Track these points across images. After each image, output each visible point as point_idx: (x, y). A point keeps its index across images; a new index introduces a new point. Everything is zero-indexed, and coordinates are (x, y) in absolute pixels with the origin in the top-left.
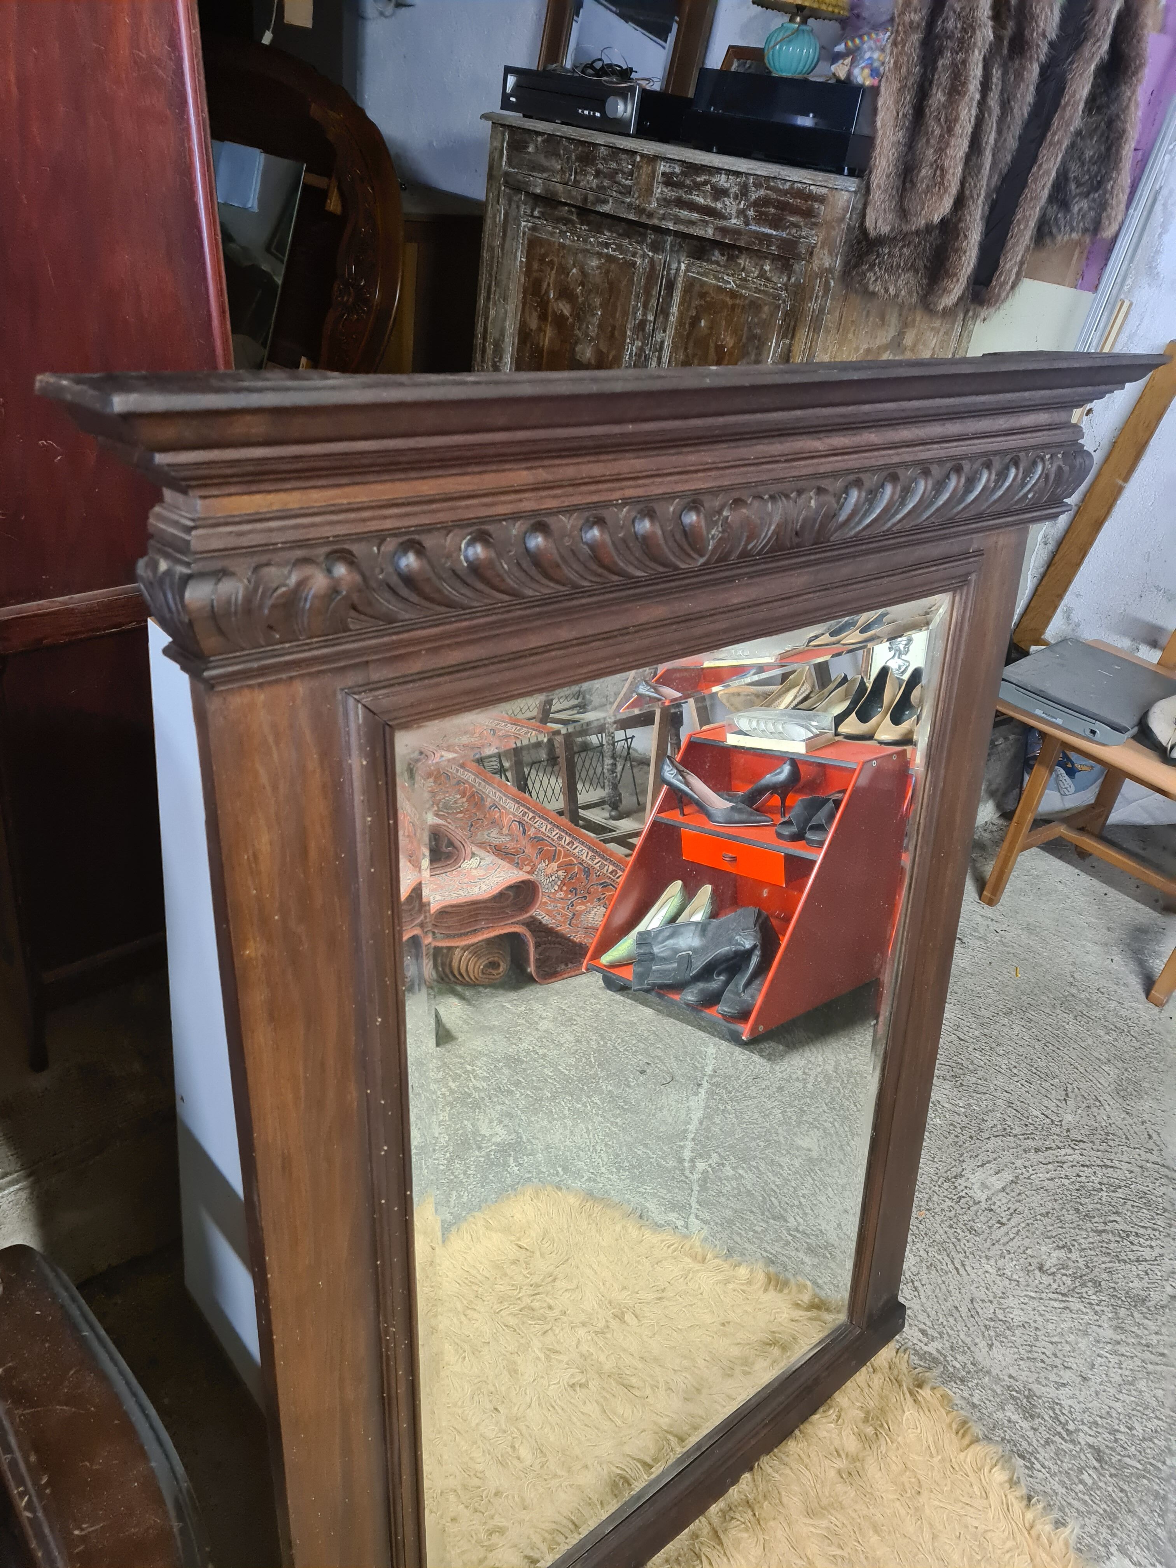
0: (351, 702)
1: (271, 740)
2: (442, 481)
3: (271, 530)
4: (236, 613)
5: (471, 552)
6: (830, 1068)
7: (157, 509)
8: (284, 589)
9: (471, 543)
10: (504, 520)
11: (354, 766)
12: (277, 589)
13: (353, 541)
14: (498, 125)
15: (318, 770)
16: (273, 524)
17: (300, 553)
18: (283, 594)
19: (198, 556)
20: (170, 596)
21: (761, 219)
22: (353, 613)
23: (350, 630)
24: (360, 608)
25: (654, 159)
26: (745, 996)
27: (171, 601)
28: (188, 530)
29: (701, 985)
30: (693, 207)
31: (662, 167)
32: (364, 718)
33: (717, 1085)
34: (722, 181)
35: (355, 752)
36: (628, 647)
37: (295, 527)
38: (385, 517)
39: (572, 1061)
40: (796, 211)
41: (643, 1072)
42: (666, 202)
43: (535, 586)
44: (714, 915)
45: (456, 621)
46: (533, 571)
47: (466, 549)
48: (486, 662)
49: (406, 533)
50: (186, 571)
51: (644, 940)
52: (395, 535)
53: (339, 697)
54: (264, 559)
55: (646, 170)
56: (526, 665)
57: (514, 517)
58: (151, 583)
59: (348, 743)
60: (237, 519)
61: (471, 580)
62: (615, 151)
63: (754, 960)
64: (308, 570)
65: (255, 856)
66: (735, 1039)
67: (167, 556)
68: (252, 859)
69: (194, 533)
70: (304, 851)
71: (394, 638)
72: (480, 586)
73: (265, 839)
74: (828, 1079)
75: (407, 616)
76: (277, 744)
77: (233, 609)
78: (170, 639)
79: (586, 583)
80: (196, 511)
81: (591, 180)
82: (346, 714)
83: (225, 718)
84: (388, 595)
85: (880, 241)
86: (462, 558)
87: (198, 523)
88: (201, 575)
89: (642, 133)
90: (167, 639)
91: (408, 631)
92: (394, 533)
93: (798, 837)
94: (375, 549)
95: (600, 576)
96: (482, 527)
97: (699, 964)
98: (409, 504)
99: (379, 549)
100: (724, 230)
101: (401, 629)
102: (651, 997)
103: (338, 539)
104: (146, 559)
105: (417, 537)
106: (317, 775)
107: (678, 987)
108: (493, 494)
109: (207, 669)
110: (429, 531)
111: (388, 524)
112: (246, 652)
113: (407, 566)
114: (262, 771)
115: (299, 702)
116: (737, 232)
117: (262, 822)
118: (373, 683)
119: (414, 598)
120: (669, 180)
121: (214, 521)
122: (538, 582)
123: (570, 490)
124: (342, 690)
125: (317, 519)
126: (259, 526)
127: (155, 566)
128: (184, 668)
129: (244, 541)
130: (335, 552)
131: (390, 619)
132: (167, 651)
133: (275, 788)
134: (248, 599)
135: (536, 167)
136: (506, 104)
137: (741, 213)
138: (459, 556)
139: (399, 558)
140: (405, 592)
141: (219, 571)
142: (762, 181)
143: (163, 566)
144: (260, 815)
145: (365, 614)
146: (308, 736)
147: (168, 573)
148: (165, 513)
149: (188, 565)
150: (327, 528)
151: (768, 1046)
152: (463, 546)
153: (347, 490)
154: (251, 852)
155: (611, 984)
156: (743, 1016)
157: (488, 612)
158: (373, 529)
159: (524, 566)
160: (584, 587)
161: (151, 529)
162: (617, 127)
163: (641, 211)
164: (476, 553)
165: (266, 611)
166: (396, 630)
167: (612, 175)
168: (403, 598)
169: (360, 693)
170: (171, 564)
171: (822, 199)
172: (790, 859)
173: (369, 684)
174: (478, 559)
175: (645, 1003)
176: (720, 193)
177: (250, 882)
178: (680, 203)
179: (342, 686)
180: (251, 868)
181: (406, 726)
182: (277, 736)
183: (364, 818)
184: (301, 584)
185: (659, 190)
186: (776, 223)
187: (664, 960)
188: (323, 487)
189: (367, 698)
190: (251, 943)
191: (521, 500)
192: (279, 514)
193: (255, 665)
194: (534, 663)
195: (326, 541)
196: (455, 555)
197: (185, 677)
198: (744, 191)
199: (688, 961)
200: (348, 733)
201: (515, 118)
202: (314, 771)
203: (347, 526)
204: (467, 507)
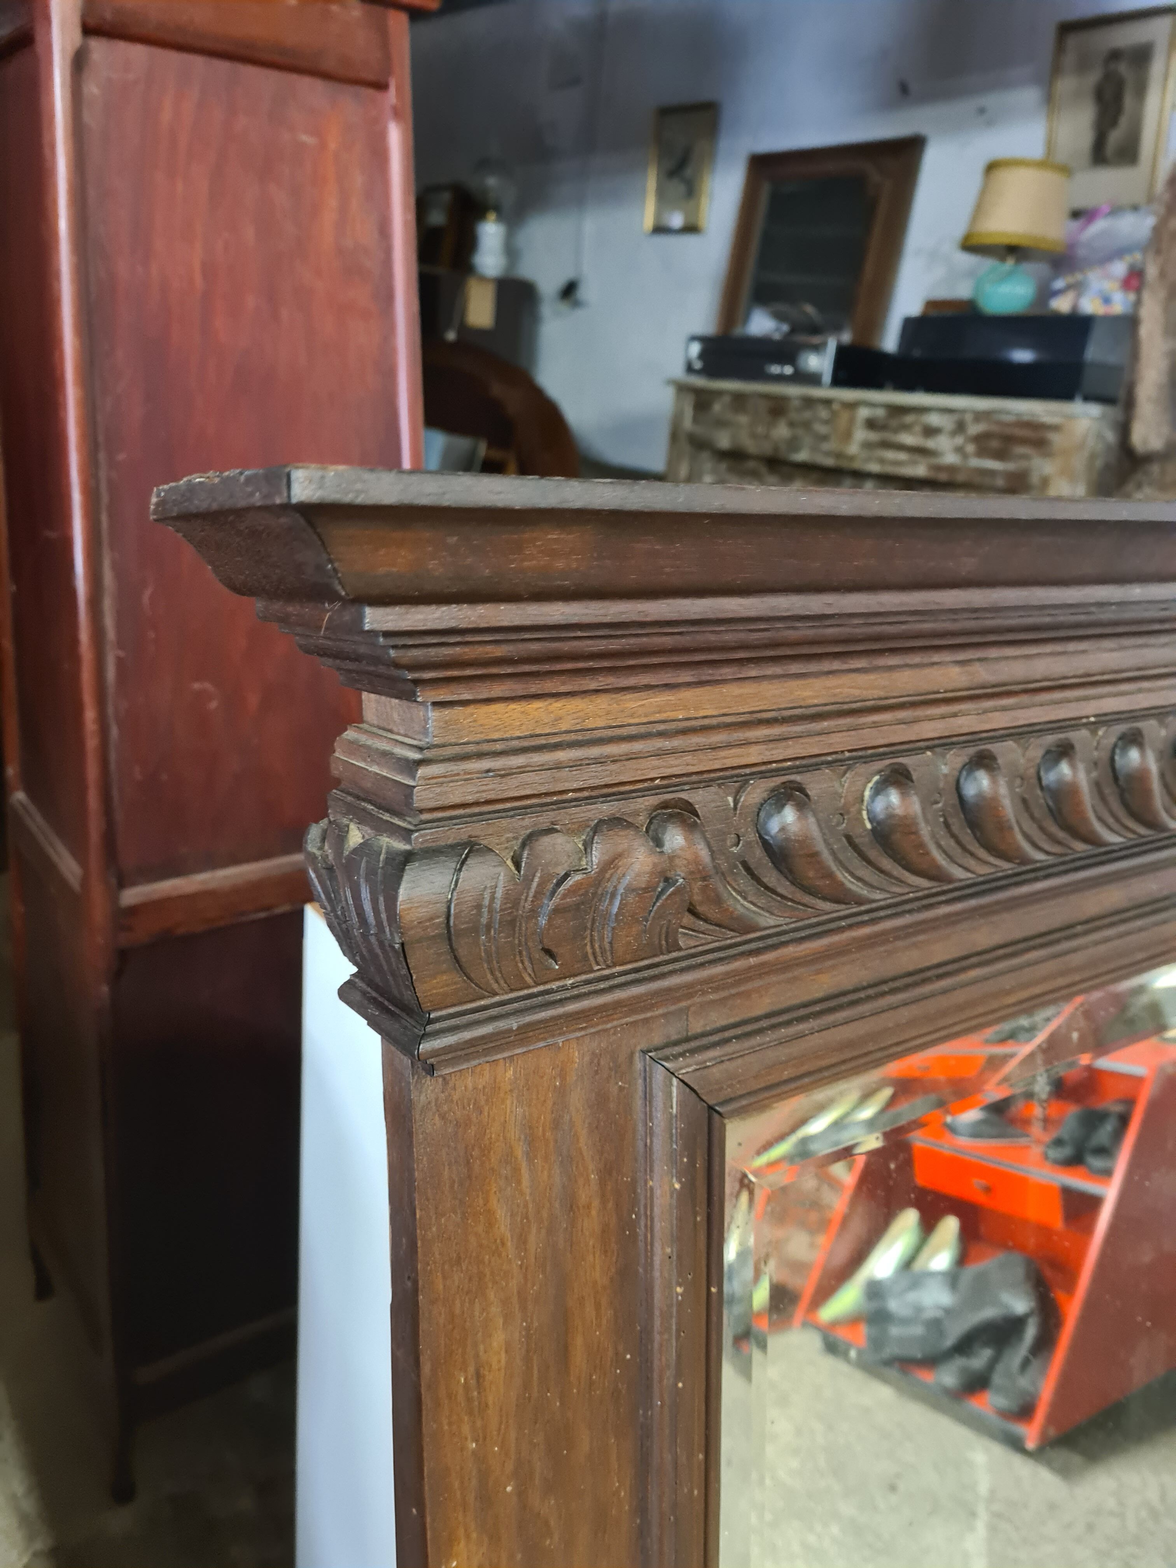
0: (659, 1073)
1: (520, 1151)
2: (831, 681)
3: (558, 766)
4: (489, 927)
5: (879, 806)
6: (1153, 1495)
7: (350, 734)
8: (578, 877)
9: (878, 790)
10: (928, 748)
11: (658, 1192)
12: (567, 876)
13: (695, 786)
14: (682, 389)
15: (596, 1203)
16: (562, 755)
17: (605, 809)
18: (578, 885)
19: (425, 816)
20: (365, 894)
21: (982, 452)
22: (688, 919)
23: (680, 949)
24: (700, 909)
25: (852, 406)
26: (1024, 1382)
27: (367, 907)
28: (411, 766)
29: (959, 1362)
30: (901, 447)
31: (864, 413)
32: (680, 1104)
33: (998, 1515)
34: (934, 419)
35: (661, 1167)
36: (1076, 959)
37: (599, 761)
38: (748, 743)
39: (794, 1464)
40: (1024, 441)
41: (893, 1488)
42: (868, 445)
43: (972, 863)
44: (962, 1259)
45: (850, 927)
46: (967, 836)
47: (873, 798)
48: (871, 992)
49: (777, 772)
50: (401, 846)
51: (875, 1290)
52: (763, 775)
53: (638, 1065)
54: (544, 820)
55: (845, 416)
56: (932, 995)
57: (943, 744)
58: (330, 869)
59: (649, 1150)
60: (499, 747)
61: (874, 853)
62: (809, 402)
63: (1031, 1332)
64: (623, 840)
65: (479, 1376)
66: (1016, 1444)
67: (363, 818)
68: (473, 1382)
69: (421, 772)
70: (564, 1353)
71: (752, 961)
72: (887, 863)
73: (499, 1338)
74: (1154, 1515)
75: (771, 921)
76: (530, 1160)
77: (484, 920)
78: (355, 970)
79: (1040, 856)
80: (425, 731)
81: (782, 431)
82: (648, 1097)
83: (443, 1117)
84: (744, 881)
85: (1148, 458)
86: (864, 813)
87: (428, 754)
88: (431, 853)
89: (838, 381)
90: (347, 969)
91: (774, 947)
92: (762, 771)
93: (1075, 1161)
94: (730, 799)
95: (1059, 842)
96: (900, 760)
97: (954, 1332)
98: (784, 721)
99: (736, 802)
100: (939, 468)
101: (760, 944)
102: (893, 1373)
103: (671, 782)
104: (324, 823)
105: (797, 778)
106: (594, 1213)
107: (931, 1361)
108: (913, 705)
109: (425, 1036)
110: (816, 767)
111: (753, 755)
112: (497, 999)
113: (783, 829)
114: (501, 1214)
115: (572, 1078)
116: (951, 469)
117: (495, 1310)
118: (696, 1037)
119: (784, 887)
120: (871, 424)
121: (457, 750)
122: (972, 855)
123: (1025, 699)
124: (644, 1052)
125: (637, 746)
126: (537, 758)
127: (341, 837)
128: (373, 1024)
129: (512, 787)
130: (665, 805)
131: (744, 926)
132: (346, 993)
133: (522, 1240)
134: (513, 901)
135: (721, 424)
136: (690, 369)
137: (959, 450)
138: (860, 812)
139: (770, 816)
140: (772, 877)
141: (464, 845)
142: (979, 416)
143: (355, 836)
144: (491, 1295)
145: (706, 920)
146: (584, 1141)
147: (364, 848)
148: (363, 739)
149: (405, 835)
150: (655, 762)
151: (1062, 1455)
152: (867, 793)
153: (687, 694)
154: (471, 1369)
155: (832, 1347)
156: (1025, 1412)
157: (897, 908)
158: (729, 763)
159: (955, 828)
160: (1037, 861)
161: (336, 770)
162: (813, 379)
163: (839, 455)
164: (889, 806)
165: (543, 921)
166: (753, 946)
167: (807, 425)
168: (767, 888)
169: (676, 1057)
170: (369, 831)
171: (1056, 428)
172: (1068, 1193)
173: (688, 1040)
174: (891, 816)
175: (885, 1380)
176: (930, 432)
177: (466, 1429)
178: (886, 445)
179: (644, 1045)
180: (469, 1400)
181: (743, 1112)
182: (531, 1141)
183: (668, 1287)
184: (610, 864)
185: (861, 435)
186: (1000, 455)
187: (905, 1321)
188: (648, 687)
189: (686, 1067)
190: (461, 1547)
191: (955, 715)
192: (573, 737)
193: (513, 1023)
194: (944, 992)
195: (647, 787)
196: (853, 810)
197: (374, 1040)
198: (960, 427)
199: (935, 1325)
200: (650, 1132)
201: (700, 382)
202: (588, 1207)
203: (688, 758)
204: (875, 725)
